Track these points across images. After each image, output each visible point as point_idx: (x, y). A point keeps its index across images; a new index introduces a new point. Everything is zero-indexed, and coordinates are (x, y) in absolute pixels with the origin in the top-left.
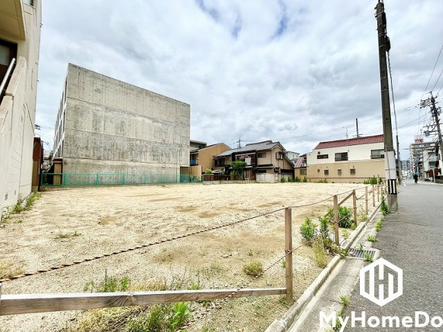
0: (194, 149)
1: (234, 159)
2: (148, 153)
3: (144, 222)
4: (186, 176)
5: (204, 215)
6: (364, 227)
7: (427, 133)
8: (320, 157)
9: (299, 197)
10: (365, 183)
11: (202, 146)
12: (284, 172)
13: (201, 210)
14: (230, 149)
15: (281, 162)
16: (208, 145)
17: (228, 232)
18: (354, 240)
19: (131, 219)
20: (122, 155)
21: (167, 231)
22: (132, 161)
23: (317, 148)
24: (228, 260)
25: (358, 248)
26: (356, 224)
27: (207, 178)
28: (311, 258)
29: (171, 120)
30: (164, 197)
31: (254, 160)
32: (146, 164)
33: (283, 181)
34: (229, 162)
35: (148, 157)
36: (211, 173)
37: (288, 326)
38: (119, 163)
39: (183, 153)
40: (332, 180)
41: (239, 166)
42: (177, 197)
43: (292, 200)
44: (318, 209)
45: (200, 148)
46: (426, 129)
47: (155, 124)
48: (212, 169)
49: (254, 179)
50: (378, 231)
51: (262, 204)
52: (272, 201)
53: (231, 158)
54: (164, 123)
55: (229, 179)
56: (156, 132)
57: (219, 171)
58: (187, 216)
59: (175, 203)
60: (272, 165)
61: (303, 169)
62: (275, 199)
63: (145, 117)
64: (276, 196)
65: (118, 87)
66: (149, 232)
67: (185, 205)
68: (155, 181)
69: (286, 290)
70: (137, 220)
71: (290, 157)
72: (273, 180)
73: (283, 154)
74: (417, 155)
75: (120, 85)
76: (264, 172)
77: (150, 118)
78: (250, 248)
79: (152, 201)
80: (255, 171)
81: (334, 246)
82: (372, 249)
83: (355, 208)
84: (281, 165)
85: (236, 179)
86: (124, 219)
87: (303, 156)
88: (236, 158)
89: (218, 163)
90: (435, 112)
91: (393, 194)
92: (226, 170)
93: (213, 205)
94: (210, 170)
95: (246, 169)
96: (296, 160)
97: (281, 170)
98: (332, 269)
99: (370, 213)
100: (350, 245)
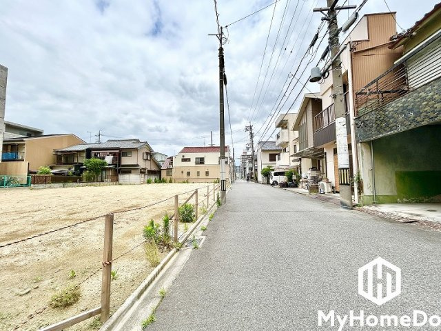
0: (15, 136)
1: (88, 156)
6: (202, 219)
7: (248, 149)
8: (184, 160)
11: (34, 133)
12: (151, 172)
14: (84, 143)
15: (148, 163)
17: (46, 255)
18: (191, 232)
23: (182, 152)
24: (27, 297)
25: (192, 239)
26: (197, 217)
31: (117, 159)
33: (149, 182)
34: (82, 160)
36: (48, 173)
40: (192, 181)
41: (96, 164)
45: (29, 136)
46: (247, 146)
48: (52, 168)
49: (116, 180)
50: (210, 220)
52: (129, 205)
53: (85, 155)
55: (81, 181)
57: (64, 169)
60: (138, 165)
61: (169, 170)
62: (134, 202)
64: (137, 198)
69: (100, 309)
71: (158, 158)
72: (139, 182)
73: (150, 155)
74: (244, 163)
76: (128, 172)
80: (119, 170)
82: (202, 237)
83: (197, 205)
84: (148, 166)
85: (90, 180)
87: (170, 158)
88: (93, 155)
89: (63, 160)
90: (252, 135)
91: (224, 191)
92: (76, 170)
93: (36, 219)
94: (48, 169)
95: (106, 169)
96: (163, 161)
97: (148, 171)
98: (164, 265)
99: (210, 207)
100: (188, 237)
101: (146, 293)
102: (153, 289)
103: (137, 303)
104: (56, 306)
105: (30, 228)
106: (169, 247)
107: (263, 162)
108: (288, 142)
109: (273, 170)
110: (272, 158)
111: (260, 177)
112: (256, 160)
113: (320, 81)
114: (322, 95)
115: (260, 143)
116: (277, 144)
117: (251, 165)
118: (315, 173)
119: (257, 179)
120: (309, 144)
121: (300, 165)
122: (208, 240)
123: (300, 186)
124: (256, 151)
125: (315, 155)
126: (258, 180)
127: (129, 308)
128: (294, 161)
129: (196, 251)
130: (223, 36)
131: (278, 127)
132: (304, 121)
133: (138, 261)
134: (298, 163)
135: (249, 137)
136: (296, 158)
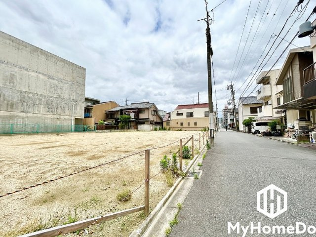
0: (89, 104)
1: (122, 114)
2: (42, 106)
3: (29, 169)
4: (80, 126)
5: (93, 158)
6: (197, 157)
7: (229, 104)
8: (178, 114)
9: (164, 141)
10: (202, 131)
11: (96, 102)
12: (157, 123)
13: (90, 154)
14: (119, 106)
15: (155, 117)
16: (101, 102)
17: (110, 170)
18: (191, 166)
19: (15, 167)
20: (11, 106)
21: (53, 175)
22: (23, 112)
23: (177, 109)
24: (106, 191)
25: (192, 171)
26: (193, 156)
27: (99, 128)
28: (165, 181)
29: (67, 78)
30: (58, 144)
31: (137, 115)
32: (39, 116)
33: (156, 130)
34: (118, 116)
35: (43, 109)
36: (103, 124)
37: (143, 233)
38: (7, 114)
39: (78, 108)
40: (185, 129)
41: (126, 119)
42: (70, 144)
43: (159, 143)
44: (174, 148)
45: (94, 104)
46: (229, 101)
47: (50, 80)
48: (104, 121)
49: (136, 128)
50: (203, 159)
51: (140, 146)
52: (147, 144)
53: (119, 113)
54: (60, 80)
55: (118, 129)
56: (51, 87)
57: (110, 122)
58: (76, 159)
59: (67, 149)
60: (148, 119)
61: (168, 122)
62: (149, 143)
63: (40, 73)
64: (150, 140)
65: (8, 41)
66: (33, 178)
67: (76, 150)
68: (49, 131)
69: (144, 207)
70: (21, 167)
71: (161, 114)
72: (149, 129)
73: (156, 111)
74: (225, 115)
75: (10, 39)
76: (143, 123)
77: (44, 75)
78: (125, 179)
79: (43, 148)
80: (138, 122)
81: (179, 172)
82: (199, 171)
83: (193, 147)
84: (155, 119)
85: (123, 128)
86: (6, 168)
87: (169, 113)
88: (124, 113)
89: (109, 116)
90: (233, 93)
91: (212, 137)
92: (115, 122)
93: (101, 149)
94: (102, 122)
95: (131, 121)
96: (164, 116)
97: (155, 122)
98: (176, 187)
99: (201, 149)
100: (189, 170)
101: (167, 203)
102: (172, 202)
103: (163, 209)
104: (120, 200)
105: (100, 154)
106: (178, 175)
107: (244, 114)
108: (270, 96)
109: (255, 121)
110: (254, 110)
111: (241, 127)
112: (237, 113)
113: (312, 35)
114: (313, 48)
115: (240, 98)
116: (258, 98)
117: (232, 117)
118: (304, 124)
119: (238, 128)
120: (296, 96)
121: (285, 116)
122: (205, 174)
123: (286, 135)
124: (237, 105)
125: (303, 107)
126: (240, 129)
127: (159, 210)
128: (277, 112)
129: (197, 180)
130: (209, 18)
131: (260, 83)
132: (289, 75)
133: (159, 182)
134: (283, 115)
135: (231, 94)
136: (279, 110)
